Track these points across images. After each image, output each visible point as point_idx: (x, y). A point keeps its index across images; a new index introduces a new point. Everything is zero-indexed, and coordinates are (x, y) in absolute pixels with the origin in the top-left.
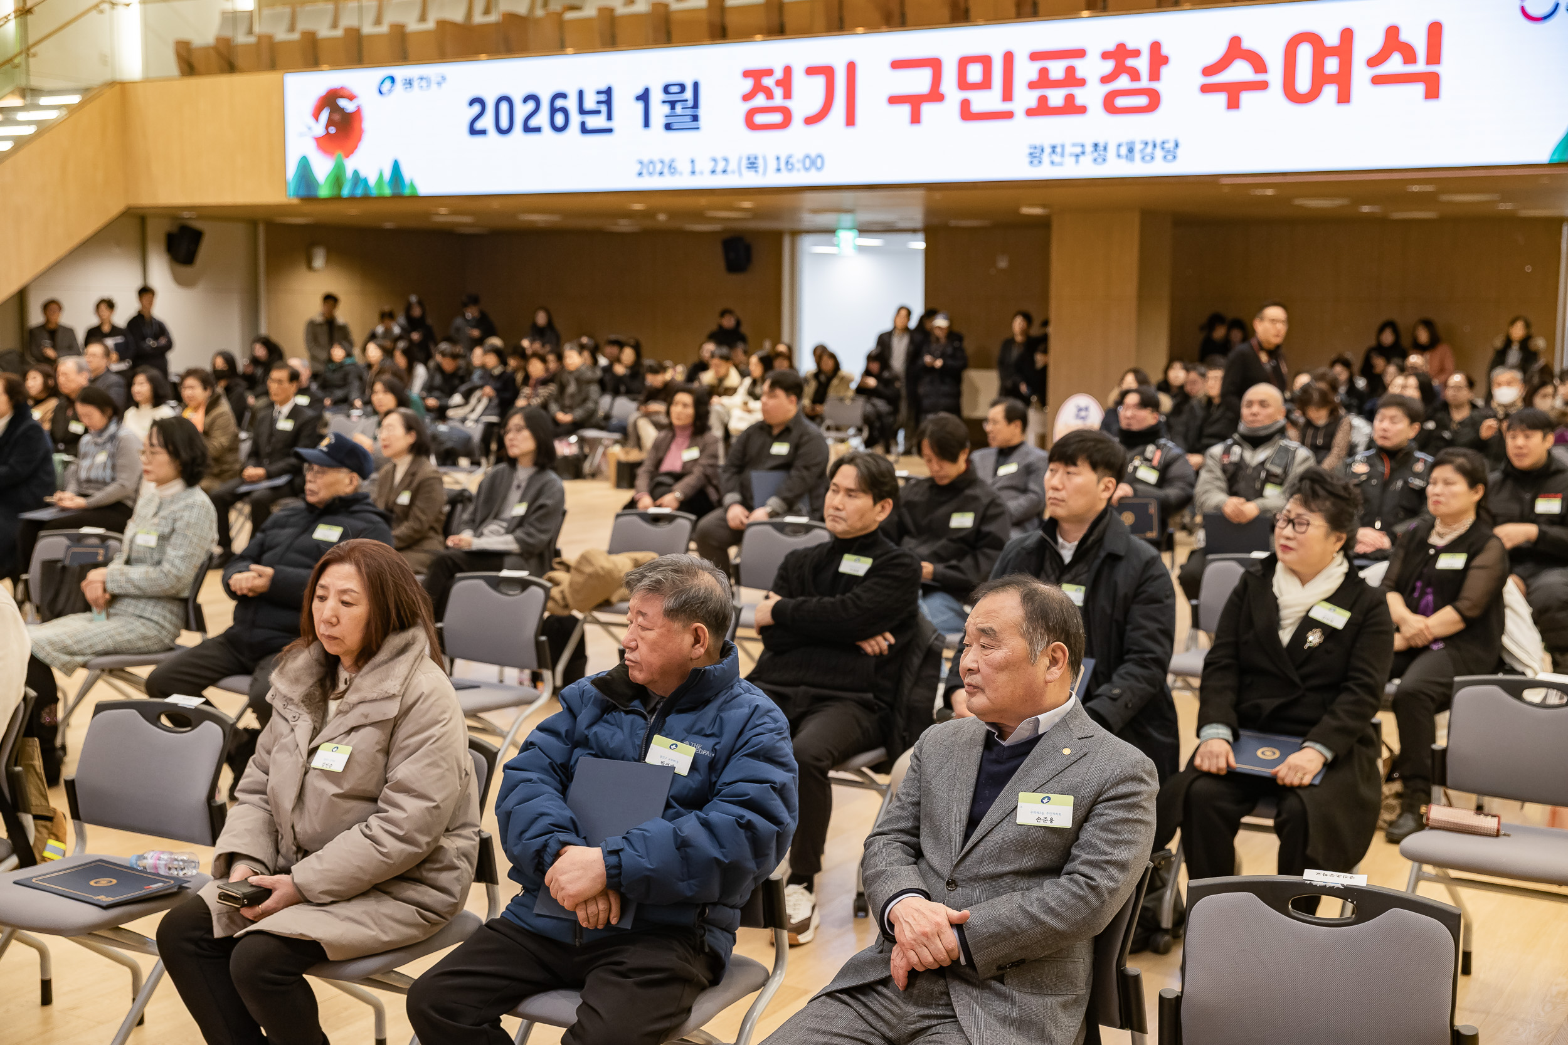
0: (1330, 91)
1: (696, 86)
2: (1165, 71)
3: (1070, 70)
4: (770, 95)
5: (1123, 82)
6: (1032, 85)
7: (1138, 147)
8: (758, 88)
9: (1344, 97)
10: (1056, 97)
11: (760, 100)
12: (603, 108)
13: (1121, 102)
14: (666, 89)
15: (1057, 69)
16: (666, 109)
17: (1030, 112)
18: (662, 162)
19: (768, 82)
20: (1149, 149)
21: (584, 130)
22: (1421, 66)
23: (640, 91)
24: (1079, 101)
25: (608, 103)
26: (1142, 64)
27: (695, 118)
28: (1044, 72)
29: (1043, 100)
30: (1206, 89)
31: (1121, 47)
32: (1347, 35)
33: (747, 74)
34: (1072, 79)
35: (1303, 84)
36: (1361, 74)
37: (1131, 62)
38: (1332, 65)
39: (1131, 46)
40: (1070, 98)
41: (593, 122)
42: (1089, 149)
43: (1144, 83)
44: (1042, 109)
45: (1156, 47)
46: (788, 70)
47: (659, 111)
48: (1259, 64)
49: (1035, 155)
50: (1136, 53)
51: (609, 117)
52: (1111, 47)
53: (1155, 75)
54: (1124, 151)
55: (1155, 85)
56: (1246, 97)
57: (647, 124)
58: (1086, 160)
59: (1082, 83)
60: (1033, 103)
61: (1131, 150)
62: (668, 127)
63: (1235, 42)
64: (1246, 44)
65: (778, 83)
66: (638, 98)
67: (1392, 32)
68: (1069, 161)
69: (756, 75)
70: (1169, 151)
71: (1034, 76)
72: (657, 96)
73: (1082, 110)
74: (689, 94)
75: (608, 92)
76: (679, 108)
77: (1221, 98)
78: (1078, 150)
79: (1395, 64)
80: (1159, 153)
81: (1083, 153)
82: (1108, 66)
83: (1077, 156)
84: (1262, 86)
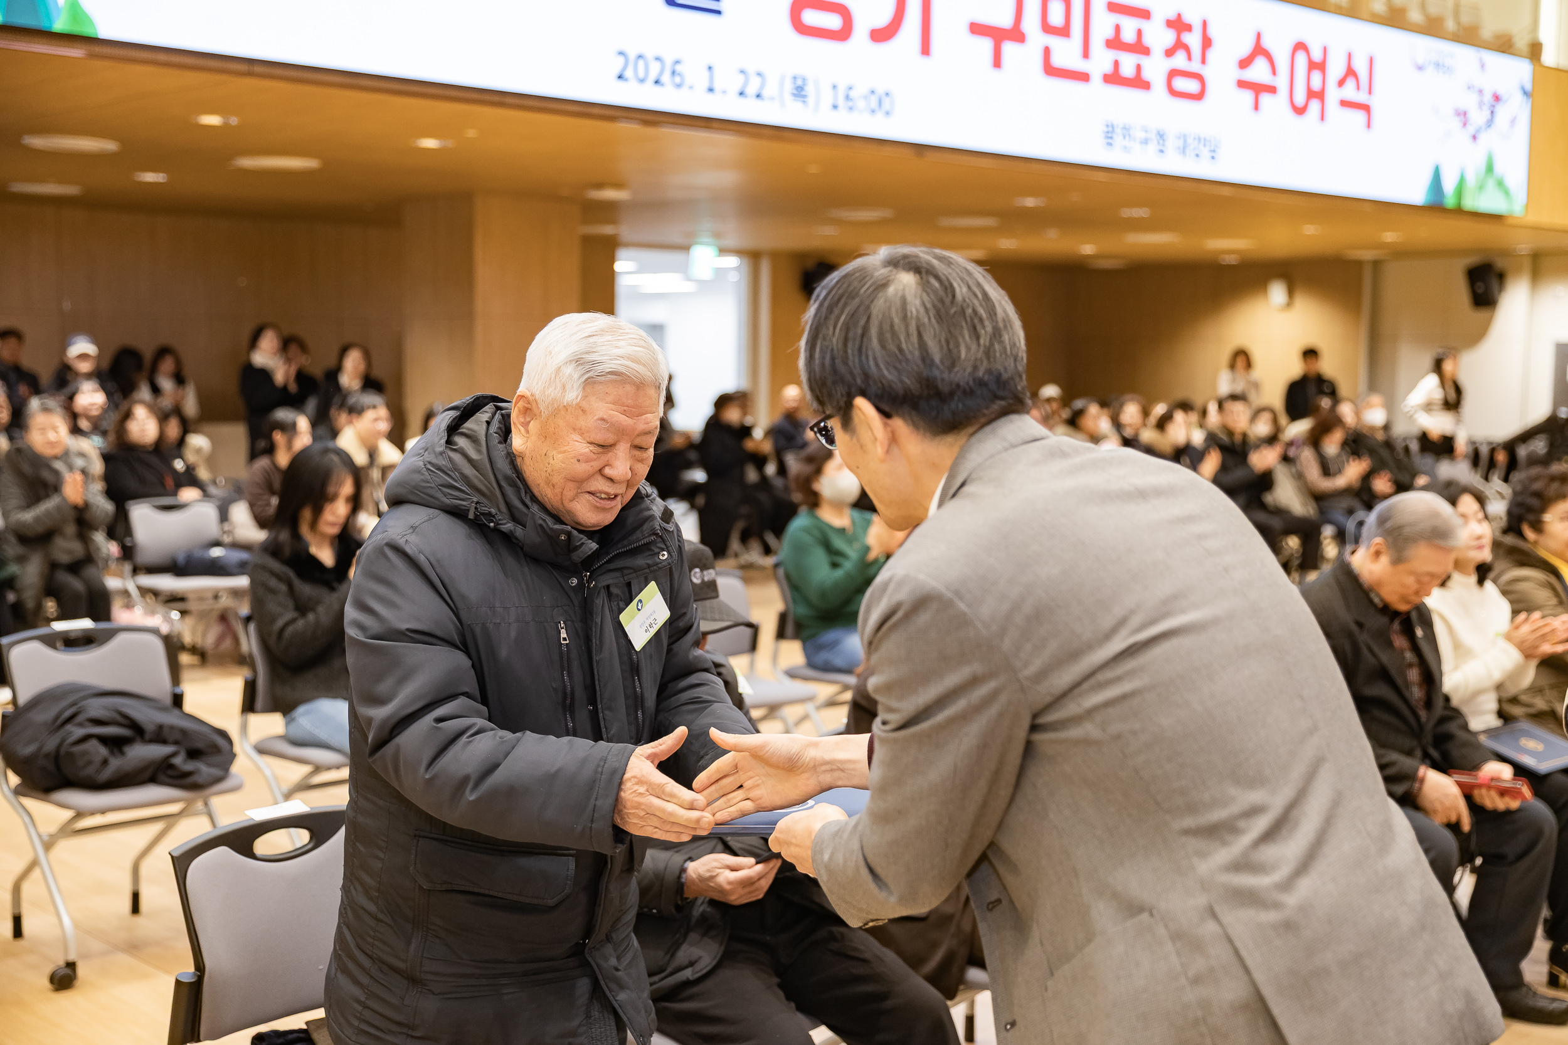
0: (1315, 108)
2: (1211, 54)
3: (1138, 34)
5: (1179, 61)
6: (1110, 45)
7: (1190, 140)
9: (1322, 116)
10: (1128, 64)
13: (1178, 83)
15: (1129, 30)
17: (1107, 79)
20: (1198, 145)
22: (1363, 96)
24: (1147, 75)
26: (1193, 40)
28: (1117, 31)
29: (1116, 65)
30: (1241, 83)
31: (1179, 17)
32: (1325, 51)
34: (1138, 45)
35: (1300, 95)
36: (1333, 95)
37: (1186, 37)
38: (1316, 79)
39: (1185, 16)
40: (1138, 69)
42: (1153, 135)
43: (1196, 65)
44: (1114, 78)
45: (1205, 23)
48: (1272, 66)
49: (1111, 135)
50: (1188, 28)
52: (1172, 13)
53: (1202, 58)
54: (1181, 143)
55: (1206, 72)
56: (1265, 99)
58: (1152, 148)
59: (1146, 51)
60: (1108, 68)
61: (1185, 143)
63: (1259, 38)
64: (1265, 42)
67: (1349, 58)
68: (1138, 147)
70: (1211, 151)
71: (1109, 33)
73: (1145, 85)
77: (1248, 96)
78: (1143, 135)
79: (1350, 90)
80: (1205, 153)
82: (1169, 37)
83: (1145, 142)
84: (1272, 90)
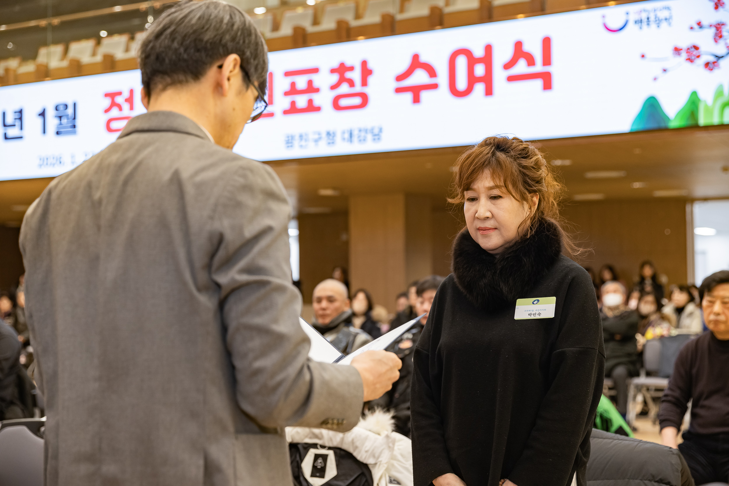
0: (480, 88)
1: (75, 104)
2: (371, 80)
3: (310, 82)
4: (120, 108)
5: (344, 88)
6: (286, 94)
7: (356, 133)
8: (114, 104)
9: (489, 92)
10: (302, 101)
11: (115, 112)
12: (18, 123)
13: (343, 102)
14: (57, 109)
15: (301, 82)
16: (56, 121)
17: (286, 112)
18: (53, 158)
19: (119, 100)
20: (363, 134)
21: (6, 138)
22: (539, 68)
23: (40, 110)
24: (316, 103)
25: (21, 119)
26: (356, 75)
27: (74, 126)
28: (293, 84)
29: (293, 103)
30: (399, 90)
31: (342, 65)
32: (489, 49)
33: (107, 95)
34: (311, 89)
35: (462, 84)
36: (500, 75)
37: (349, 75)
38: (480, 70)
39: (348, 63)
40: (310, 101)
41: (12, 132)
42: (324, 135)
43: (358, 88)
44: (293, 109)
45: (364, 64)
46: (132, 92)
47: (52, 122)
48: (432, 72)
49: (289, 142)
50: (352, 69)
51: (21, 129)
52: (335, 64)
53: (364, 83)
54: (347, 136)
55: (366, 90)
56: (425, 95)
57: (44, 132)
58: (323, 143)
59: (317, 90)
60: (287, 105)
61: (351, 135)
62: (58, 133)
63: (416, 57)
64: (423, 59)
65: (126, 100)
66: (40, 115)
67: (518, 45)
68: (311, 144)
69: (112, 96)
70: (375, 135)
71: (287, 87)
72: (51, 114)
73: (318, 109)
74: (70, 111)
75: (21, 112)
76: (64, 121)
77: (408, 96)
78: (316, 137)
79: (521, 68)
80: (369, 137)
81: (320, 138)
82: (335, 78)
83: (316, 141)
84: (435, 86)
